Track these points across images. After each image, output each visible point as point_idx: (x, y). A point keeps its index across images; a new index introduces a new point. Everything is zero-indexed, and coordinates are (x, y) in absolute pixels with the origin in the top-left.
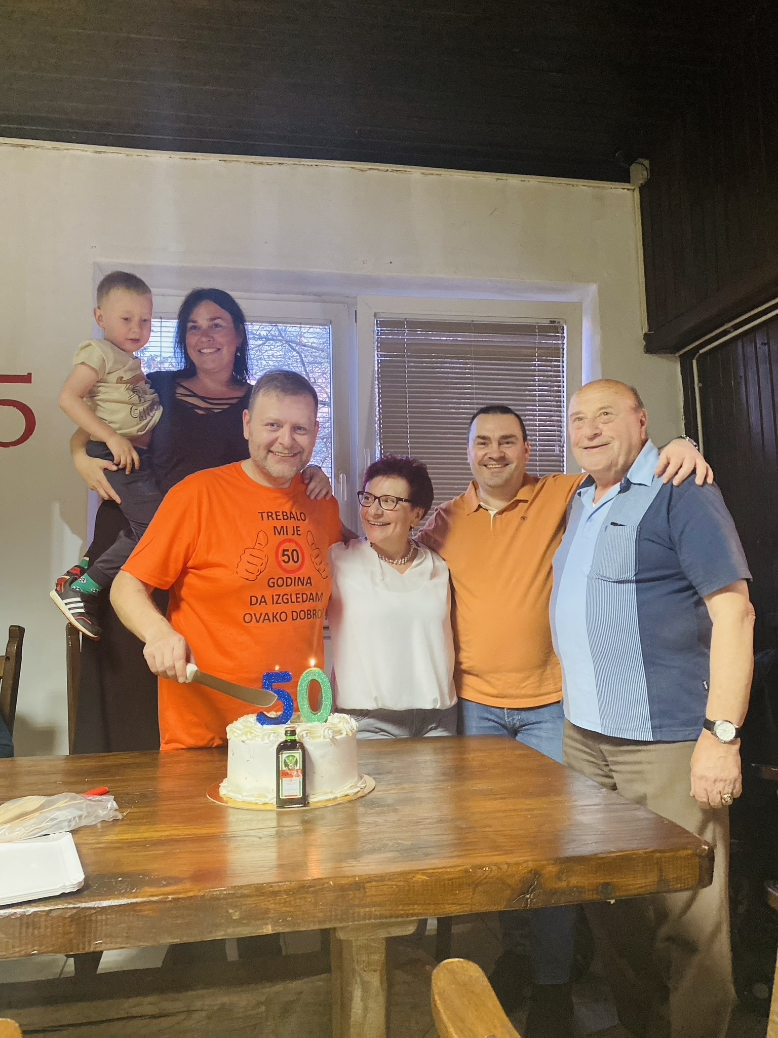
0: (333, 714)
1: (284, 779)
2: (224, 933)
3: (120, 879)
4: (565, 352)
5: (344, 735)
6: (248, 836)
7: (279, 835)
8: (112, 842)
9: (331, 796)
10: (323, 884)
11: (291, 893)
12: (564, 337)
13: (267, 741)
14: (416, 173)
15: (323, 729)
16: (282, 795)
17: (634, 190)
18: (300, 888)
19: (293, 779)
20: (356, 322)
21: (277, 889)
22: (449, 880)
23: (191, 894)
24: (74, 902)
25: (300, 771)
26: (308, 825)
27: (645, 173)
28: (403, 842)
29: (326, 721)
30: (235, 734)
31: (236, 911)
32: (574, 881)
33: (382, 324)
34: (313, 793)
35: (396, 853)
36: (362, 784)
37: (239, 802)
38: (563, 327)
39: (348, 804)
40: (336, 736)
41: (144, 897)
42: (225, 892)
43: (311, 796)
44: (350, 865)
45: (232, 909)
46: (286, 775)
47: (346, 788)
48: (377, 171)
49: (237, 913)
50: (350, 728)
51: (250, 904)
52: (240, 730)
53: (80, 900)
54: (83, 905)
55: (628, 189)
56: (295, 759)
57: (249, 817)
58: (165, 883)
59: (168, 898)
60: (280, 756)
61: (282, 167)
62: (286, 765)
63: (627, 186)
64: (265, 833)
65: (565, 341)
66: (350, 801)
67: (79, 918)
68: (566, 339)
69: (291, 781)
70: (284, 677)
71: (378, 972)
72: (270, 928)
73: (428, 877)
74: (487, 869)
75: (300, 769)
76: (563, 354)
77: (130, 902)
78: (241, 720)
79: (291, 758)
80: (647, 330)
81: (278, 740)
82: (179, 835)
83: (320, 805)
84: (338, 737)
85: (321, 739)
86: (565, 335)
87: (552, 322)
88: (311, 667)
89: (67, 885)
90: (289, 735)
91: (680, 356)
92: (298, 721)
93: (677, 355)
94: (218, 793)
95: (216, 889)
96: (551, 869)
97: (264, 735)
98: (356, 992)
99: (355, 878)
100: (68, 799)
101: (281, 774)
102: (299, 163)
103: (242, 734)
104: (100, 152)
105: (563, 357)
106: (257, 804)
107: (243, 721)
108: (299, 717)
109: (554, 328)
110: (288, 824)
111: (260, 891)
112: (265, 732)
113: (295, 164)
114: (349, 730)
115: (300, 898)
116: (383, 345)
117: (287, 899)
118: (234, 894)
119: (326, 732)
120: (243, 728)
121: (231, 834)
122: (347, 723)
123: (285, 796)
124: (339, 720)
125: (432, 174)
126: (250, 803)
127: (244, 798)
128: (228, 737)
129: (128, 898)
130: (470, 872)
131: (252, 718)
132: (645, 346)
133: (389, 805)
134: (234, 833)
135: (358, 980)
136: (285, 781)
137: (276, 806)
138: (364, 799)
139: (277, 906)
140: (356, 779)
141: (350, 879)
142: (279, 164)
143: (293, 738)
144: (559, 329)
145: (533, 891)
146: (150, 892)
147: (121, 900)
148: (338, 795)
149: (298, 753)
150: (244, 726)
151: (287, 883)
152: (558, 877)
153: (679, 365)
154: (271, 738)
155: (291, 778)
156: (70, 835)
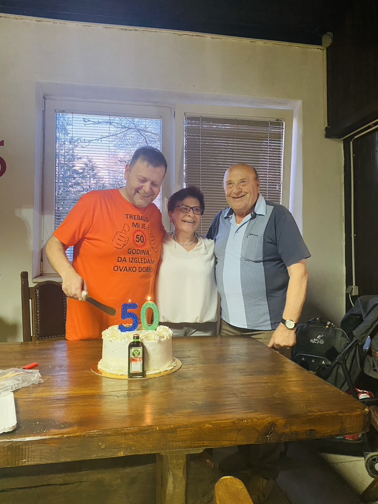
0: (160, 326)
1: (132, 362)
2: (96, 456)
3: (38, 423)
4: (283, 136)
5: (165, 338)
6: (111, 396)
7: (129, 395)
8: (36, 398)
9: (158, 371)
10: (152, 429)
11: (134, 434)
12: (283, 128)
13: (123, 341)
14: (208, 37)
15: (154, 335)
16: (131, 371)
17: (323, 49)
18: (140, 431)
19: (137, 362)
20: (174, 117)
21: (127, 432)
22: (224, 427)
23: (78, 434)
24: (10, 438)
25: (141, 358)
26: (145, 388)
27: (331, 40)
28: (197, 402)
29: (156, 330)
30: (106, 336)
31: (103, 444)
32: (294, 428)
33: (188, 118)
34: (148, 370)
35: (194, 409)
36: (175, 364)
37: (107, 373)
38: (283, 123)
39: (167, 376)
40: (161, 339)
41: (50, 436)
42: (97, 433)
43: (147, 372)
44: (168, 417)
45: (101, 443)
46: (133, 360)
47: (166, 367)
48: (187, 35)
49: (104, 445)
50: (169, 335)
51: (112, 440)
52: (109, 334)
53: (13, 437)
54: (15, 440)
55: (321, 49)
56: (139, 352)
57: (113, 383)
58: (63, 426)
59: (64, 436)
60: (130, 350)
61: (137, 31)
62: (134, 355)
63: (320, 47)
64: (121, 394)
65: (284, 130)
66: (168, 375)
67: (13, 447)
68: (284, 129)
69: (136, 363)
70: (133, 306)
71: (182, 469)
72: (123, 454)
73: (213, 425)
74: (246, 421)
75: (141, 357)
76: (282, 137)
77: (42, 438)
78: (110, 328)
79: (136, 351)
80: (327, 126)
81: (129, 341)
82: (74, 394)
83: (152, 376)
84: (162, 340)
85: (153, 341)
86: (284, 127)
87: (277, 120)
88: (148, 301)
89: (6, 428)
90: (135, 339)
91: (344, 140)
92: (141, 329)
93: (342, 139)
94: (97, 367)
95: (92, 431)
96: (281, 421)
97: (122, 338)
98: (169, 479)
99: (171, 426)
100: (14, 371)
101: (131, 360)
102: (146, 30)
103: (110, 337)
104: (39, 21)
105: (282, 139)
106: (117, 375)
107: (111, 329)
108: (141, 326)
109: (278, 123)
110: (134, 388)
111: (117, 433)
112: (123, 336)
113: (144, 31)
114: (168, 336)
115: (140, 437)
116: (188, 130)
117: (133, 438)
118: (102, 434)
119: (156, 336)
120: (111, 333)
121: (102, 394)
122: (167, 332)
123: (133, 372)
124: (163, 330)
125: (217, 38)
126: (113, 374)
127: (111, 372)
128: (103, 338)
129: (41, 436)
130: (236, 423)
131: (116, 327)
132: (325, 134)
133: (189, 378)
134: (104, 393)
135: (171, 473)
136: (133, 363)
137: (128, 376)
138: (176, 373)
139: (126, 441)
140: (171, 362)
141: (168, 426)
142: (135, 30)
143: (137, 340)
144: (281, 124)
145: (271, 433)
146: (54, 432)
147: (37, 437)
148: (162, 371)
149: (140, 348)
150: (111, 332)
151: (132, 428)
152: (285, 426)
153: (342, 145)
154: (126, 340)
155: (136, 362)
156: (12, 394)
